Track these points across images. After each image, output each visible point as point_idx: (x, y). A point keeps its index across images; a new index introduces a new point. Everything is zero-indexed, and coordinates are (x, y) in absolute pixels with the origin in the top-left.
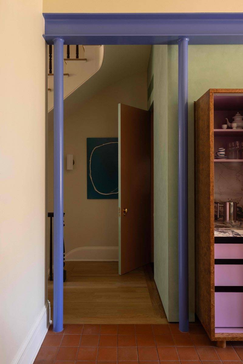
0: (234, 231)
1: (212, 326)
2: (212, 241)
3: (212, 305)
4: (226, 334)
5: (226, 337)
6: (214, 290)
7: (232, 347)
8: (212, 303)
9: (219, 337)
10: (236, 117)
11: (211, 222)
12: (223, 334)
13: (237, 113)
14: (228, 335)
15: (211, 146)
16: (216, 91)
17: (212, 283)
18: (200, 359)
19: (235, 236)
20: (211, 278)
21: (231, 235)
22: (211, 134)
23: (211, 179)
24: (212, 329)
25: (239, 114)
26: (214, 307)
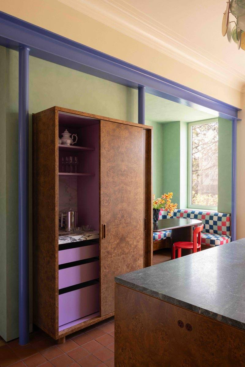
0: (71, 237)
1: (56, 327)
2: (57, 248)
3: (57, 307)
4: (66, 330)
5: (67, 332)
6: (58, 294)
7: (70, 339)
8: (56, 305)
9: (62, 334)
10: (65, 134)
11: (56, 231)
12: (64, 330)
13: (65, 130)
14: (68, 329)
15: (56, 160)
16: (61, 109)
17: (56, 287)
18: (48, 360)
19: (72, 241)
20: (56, 283)
21: (70, 242)
22: (56, 149)
23: (56, 192)
24: (56, 329)
25: (67, 132)
26: (58, 308)
